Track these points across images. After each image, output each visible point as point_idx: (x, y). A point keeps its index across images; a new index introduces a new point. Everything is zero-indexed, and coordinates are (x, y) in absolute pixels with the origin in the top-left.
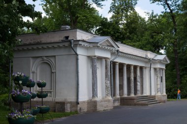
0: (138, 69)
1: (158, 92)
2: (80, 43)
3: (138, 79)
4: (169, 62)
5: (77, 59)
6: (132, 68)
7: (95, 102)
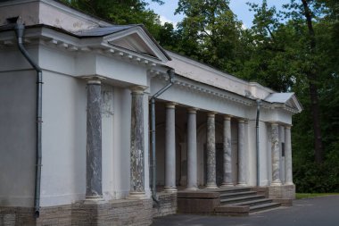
0: (228, 124)
1: (274, 178)
2: (45, 33)
3: (228, 147)
4: (300, 110)
5: (38, 83)
6: (213, 120)
7: (93, 209)
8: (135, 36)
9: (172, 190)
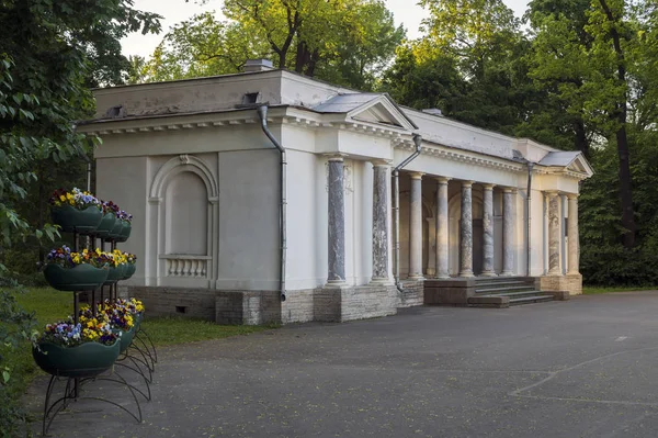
0: (489, 194)
1: (551, 266)
2: (289, 113)
3: (489, 225)
4: (590, 174)
5: (281, 163)
6: (469, 191)
8: (379, 106)
9: (419, 277)
